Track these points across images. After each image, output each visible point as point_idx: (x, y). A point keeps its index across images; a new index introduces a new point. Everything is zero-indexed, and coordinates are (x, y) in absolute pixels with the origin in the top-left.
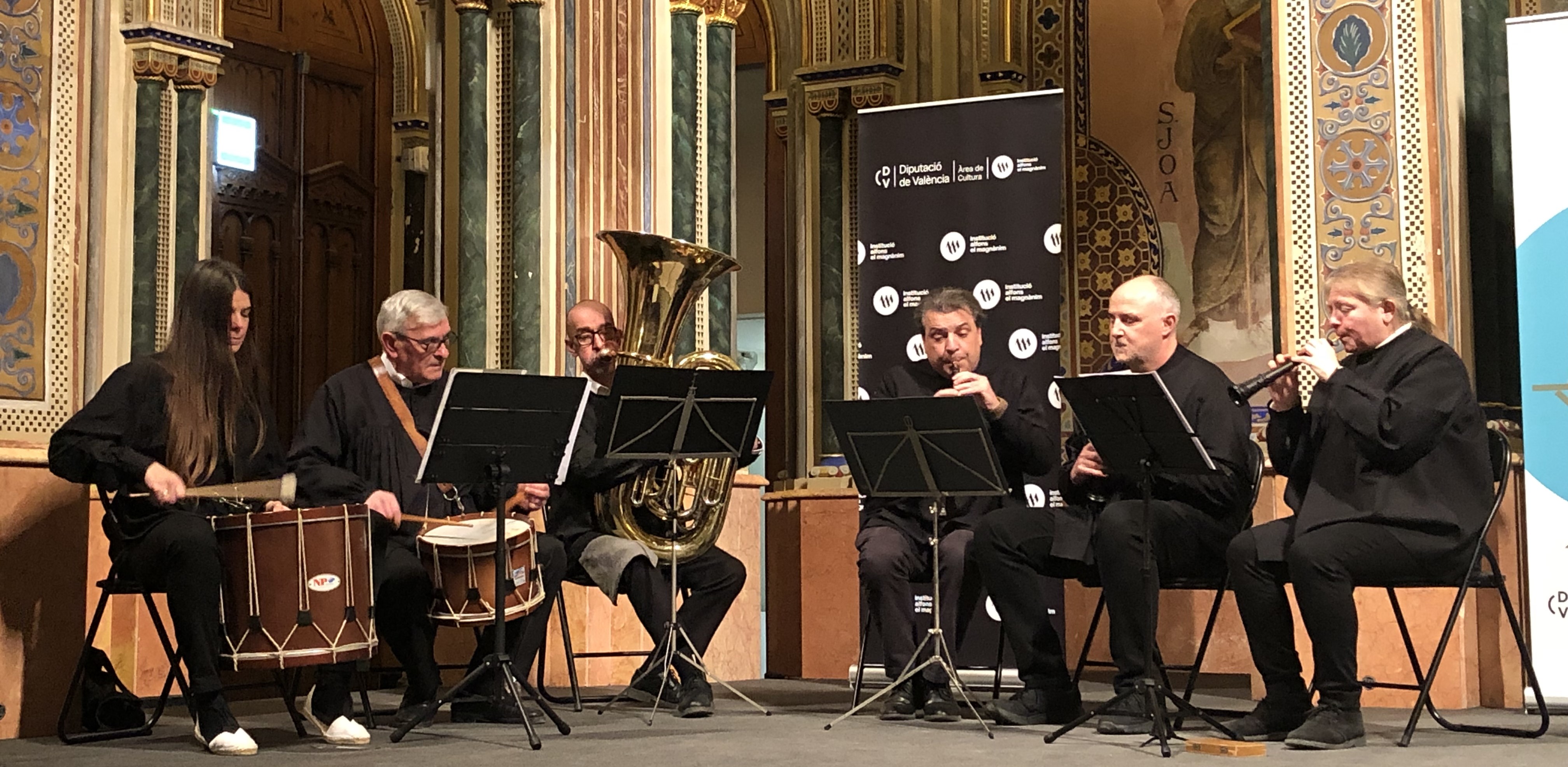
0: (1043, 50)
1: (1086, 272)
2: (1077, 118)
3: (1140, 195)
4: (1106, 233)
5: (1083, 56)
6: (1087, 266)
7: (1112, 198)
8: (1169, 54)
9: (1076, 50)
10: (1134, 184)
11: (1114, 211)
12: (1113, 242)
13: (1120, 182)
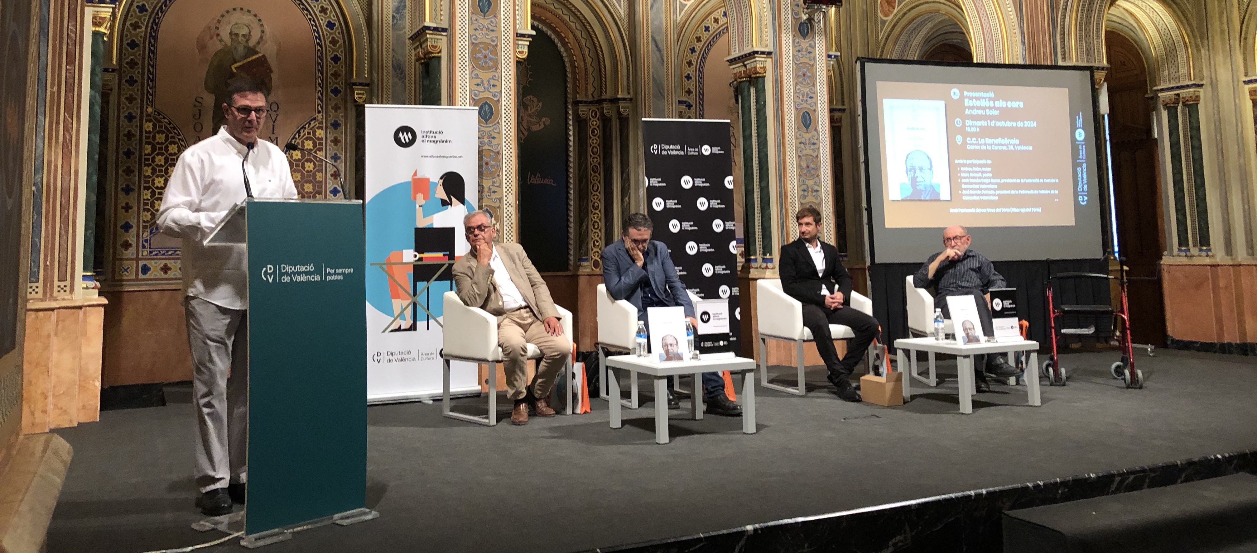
0: (128, 60)
1: (149, 177)
2: (148, 98)
3: (183, 141)
4: (162, 158)
5: (152, 67)
6: (149, 173)
7: (166, 140)
8: (202, 73)
9: (149, 64)
10: (179, 135)
11: (167, 147)
12: (165, 163)
13: (171, 133)
